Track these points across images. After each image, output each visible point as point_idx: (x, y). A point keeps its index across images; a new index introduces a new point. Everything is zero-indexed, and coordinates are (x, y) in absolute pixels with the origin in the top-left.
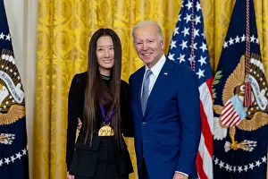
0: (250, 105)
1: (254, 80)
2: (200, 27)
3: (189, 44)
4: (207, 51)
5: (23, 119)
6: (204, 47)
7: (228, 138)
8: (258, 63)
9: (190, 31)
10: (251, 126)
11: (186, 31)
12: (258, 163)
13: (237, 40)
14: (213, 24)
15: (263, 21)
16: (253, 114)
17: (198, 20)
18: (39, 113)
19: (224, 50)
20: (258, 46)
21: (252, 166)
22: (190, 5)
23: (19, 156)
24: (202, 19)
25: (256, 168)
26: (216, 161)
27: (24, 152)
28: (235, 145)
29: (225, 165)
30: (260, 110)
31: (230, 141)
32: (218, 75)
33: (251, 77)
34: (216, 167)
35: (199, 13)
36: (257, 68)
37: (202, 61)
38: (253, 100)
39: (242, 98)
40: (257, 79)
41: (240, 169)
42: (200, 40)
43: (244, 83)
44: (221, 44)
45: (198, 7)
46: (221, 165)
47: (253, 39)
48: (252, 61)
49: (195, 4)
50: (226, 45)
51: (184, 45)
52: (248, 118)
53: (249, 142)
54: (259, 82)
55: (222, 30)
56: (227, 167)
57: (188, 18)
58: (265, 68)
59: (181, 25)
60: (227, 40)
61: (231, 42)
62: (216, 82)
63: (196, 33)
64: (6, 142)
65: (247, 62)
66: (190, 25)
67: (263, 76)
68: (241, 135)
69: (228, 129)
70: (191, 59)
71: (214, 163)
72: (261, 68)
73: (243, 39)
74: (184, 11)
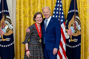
0: (76, 29)
1: (77, 22)
2: (62, 8)
3: (58, 12)
4: (64, 14)
5: (13, 34)
6: (63, 13)
7: (70, 38)
8: (78, 17)
9: (59, 9)
10: (76, 35)
11: (58, 9)
12: (78, 45)
13: (72, 11)
14: (65, 7)
15: (79, 6)
16: (77, 31)
17: (61, 6)
18: (17, 32)
19: (68, 14)
20: (78, 13)
21: (77, 46)
22: (58, 2)
23: (11, 44)
24: (62, 6)
25: (78, 46)
26: (67, 45)
27: (13, 43)
28: (72, 40)
29: (69, 46)
30: (79, 30)
31: (70, 39)
32: (67, 21)
33: (76, 21)
34: (66, 47)
35: (61, 4)
36: (78, 19)
37: (62, 17)
38: (77, 28)
39: (73, 27)
40: (78, 22)
41: (73, 47)
42: (62, 11)
43: (74, 23)
44: (68, 12)
45: (61, 2)
46: (68, 46)
47: (76, 11)
48: (76, 17)
49: (60, 1)
50: (69, 13)
51: (57, 13)
52: (75, 33)
53: (76, 39)
54: (78, 23)
55: (68, 8)
56: (70, 46)
57: (58, 5)
58: (80, 19)
59: (56, 7)
60: (69, 11)
61: (70, 12)
62: (66, 23)
63: (60, 9)
64: (8, 40)
65: (75, 17)
66: (59, 7)
67: (79, 21)
68: (73, 37)
69: (70, 36)
70: (59, 17)
71: (66, 45)
72: (79, 19)
73: (74, 11)
74: (57, 3)
